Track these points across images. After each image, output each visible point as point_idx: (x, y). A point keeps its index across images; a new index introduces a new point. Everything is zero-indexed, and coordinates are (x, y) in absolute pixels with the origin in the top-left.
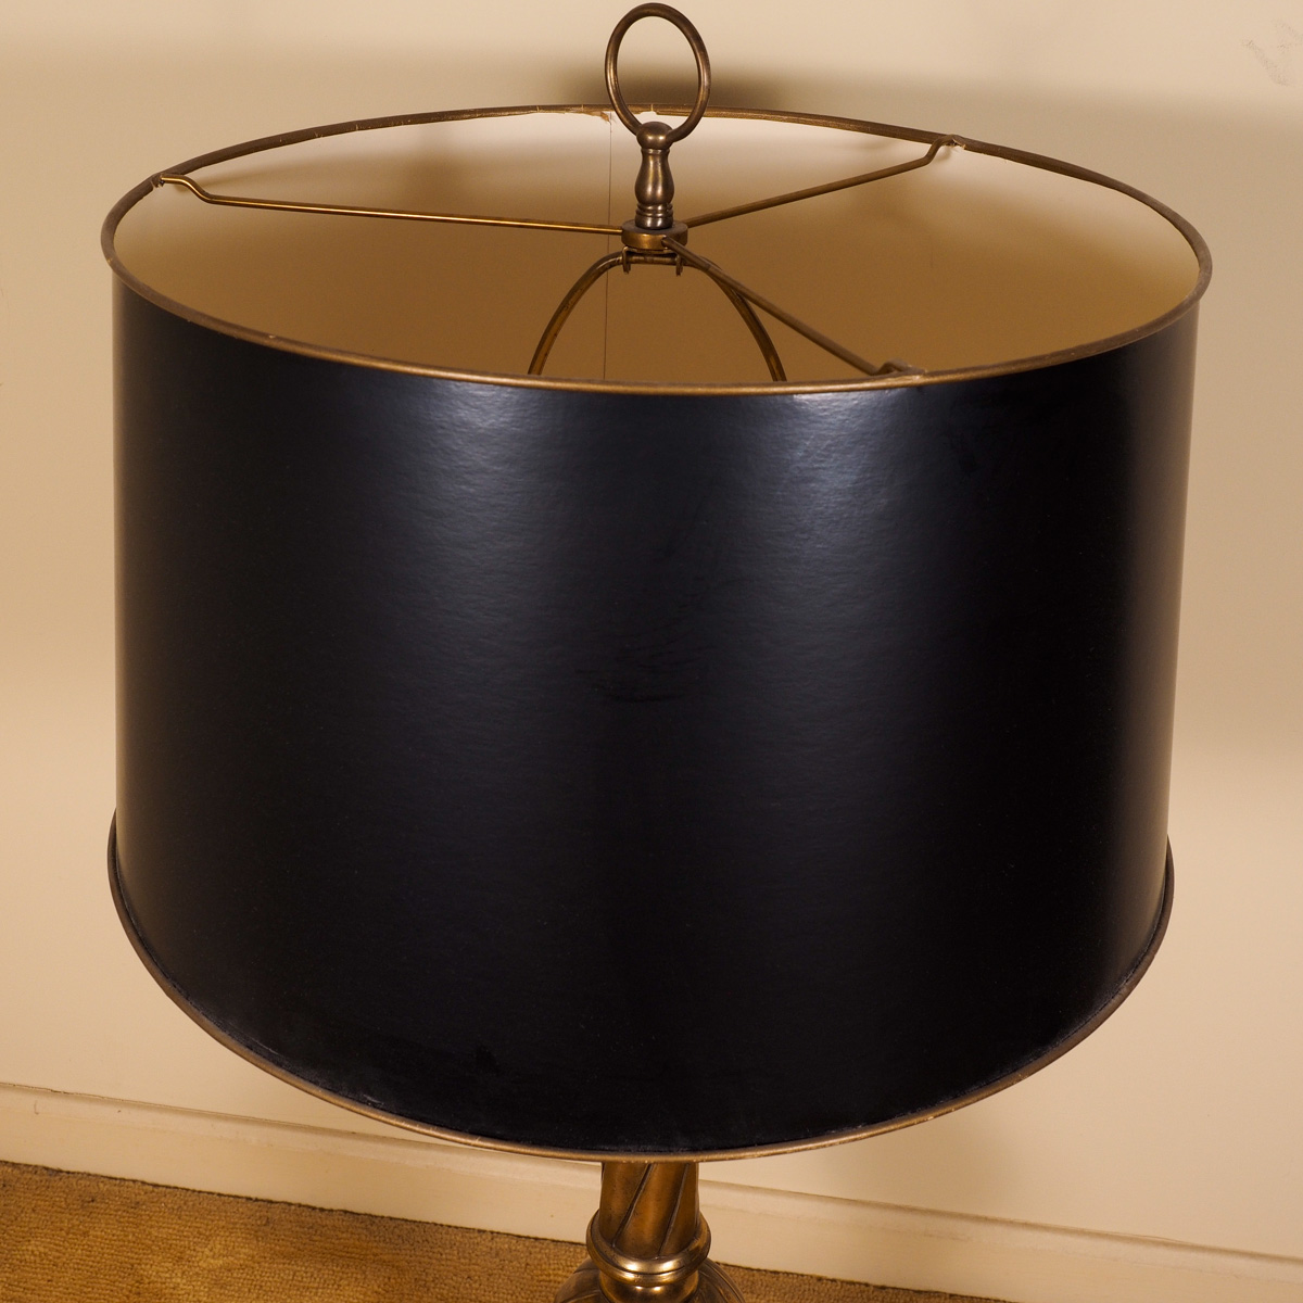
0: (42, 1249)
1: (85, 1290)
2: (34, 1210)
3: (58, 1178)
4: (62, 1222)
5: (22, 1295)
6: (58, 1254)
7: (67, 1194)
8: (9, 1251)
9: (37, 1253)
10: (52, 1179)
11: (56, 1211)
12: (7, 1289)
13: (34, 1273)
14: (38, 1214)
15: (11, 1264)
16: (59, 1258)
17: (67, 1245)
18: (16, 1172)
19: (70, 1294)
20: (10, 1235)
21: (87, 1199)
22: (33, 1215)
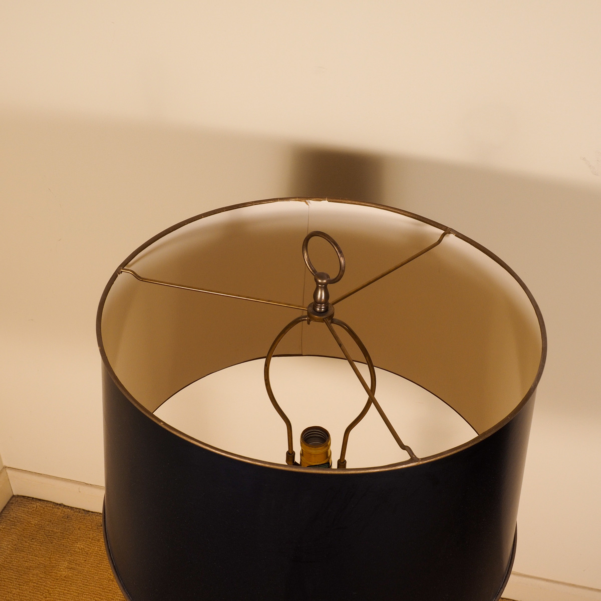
0: (82, 547)
1: (99, 565)
2: (79, 529)
3: (88, 515)
4: (90, 535)
5: (75, 567)
6: (88, 549)
7: (92, 522)
8: (70, 547)
9: (80, 548)
10: (86, 515)
11: (87, 530)
12: (69, 564)
13: (79, 557)
14: (80, 531)
15: (70, 553)
16: (89, 550)
17: (92, 545)
18: (72, 512)
19: (93, 567)
20: (70, 540)
21: (100, 525)
22: (79, 531)
